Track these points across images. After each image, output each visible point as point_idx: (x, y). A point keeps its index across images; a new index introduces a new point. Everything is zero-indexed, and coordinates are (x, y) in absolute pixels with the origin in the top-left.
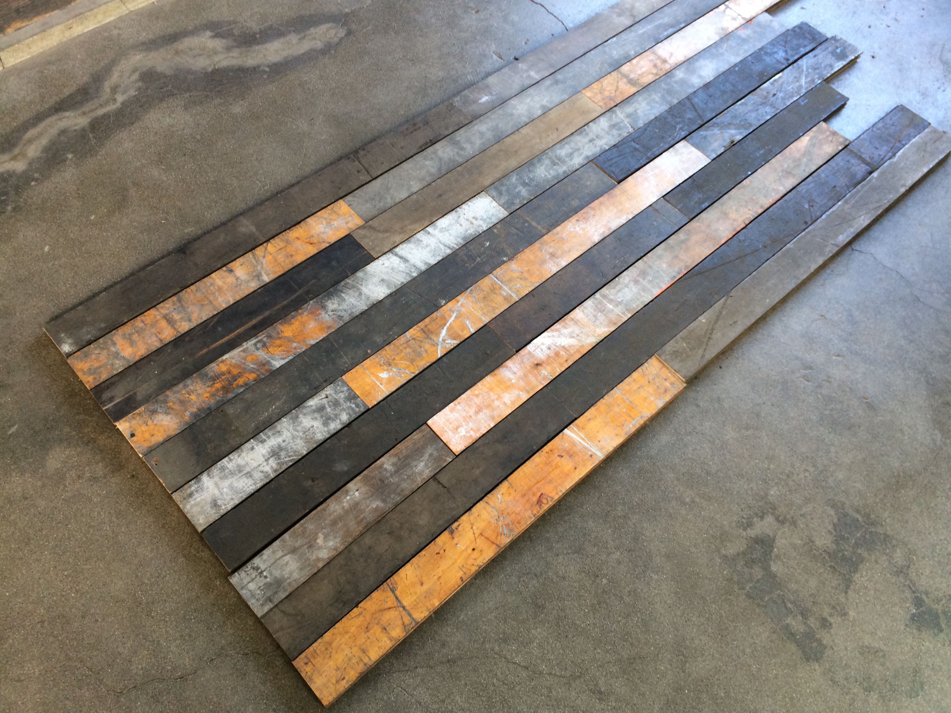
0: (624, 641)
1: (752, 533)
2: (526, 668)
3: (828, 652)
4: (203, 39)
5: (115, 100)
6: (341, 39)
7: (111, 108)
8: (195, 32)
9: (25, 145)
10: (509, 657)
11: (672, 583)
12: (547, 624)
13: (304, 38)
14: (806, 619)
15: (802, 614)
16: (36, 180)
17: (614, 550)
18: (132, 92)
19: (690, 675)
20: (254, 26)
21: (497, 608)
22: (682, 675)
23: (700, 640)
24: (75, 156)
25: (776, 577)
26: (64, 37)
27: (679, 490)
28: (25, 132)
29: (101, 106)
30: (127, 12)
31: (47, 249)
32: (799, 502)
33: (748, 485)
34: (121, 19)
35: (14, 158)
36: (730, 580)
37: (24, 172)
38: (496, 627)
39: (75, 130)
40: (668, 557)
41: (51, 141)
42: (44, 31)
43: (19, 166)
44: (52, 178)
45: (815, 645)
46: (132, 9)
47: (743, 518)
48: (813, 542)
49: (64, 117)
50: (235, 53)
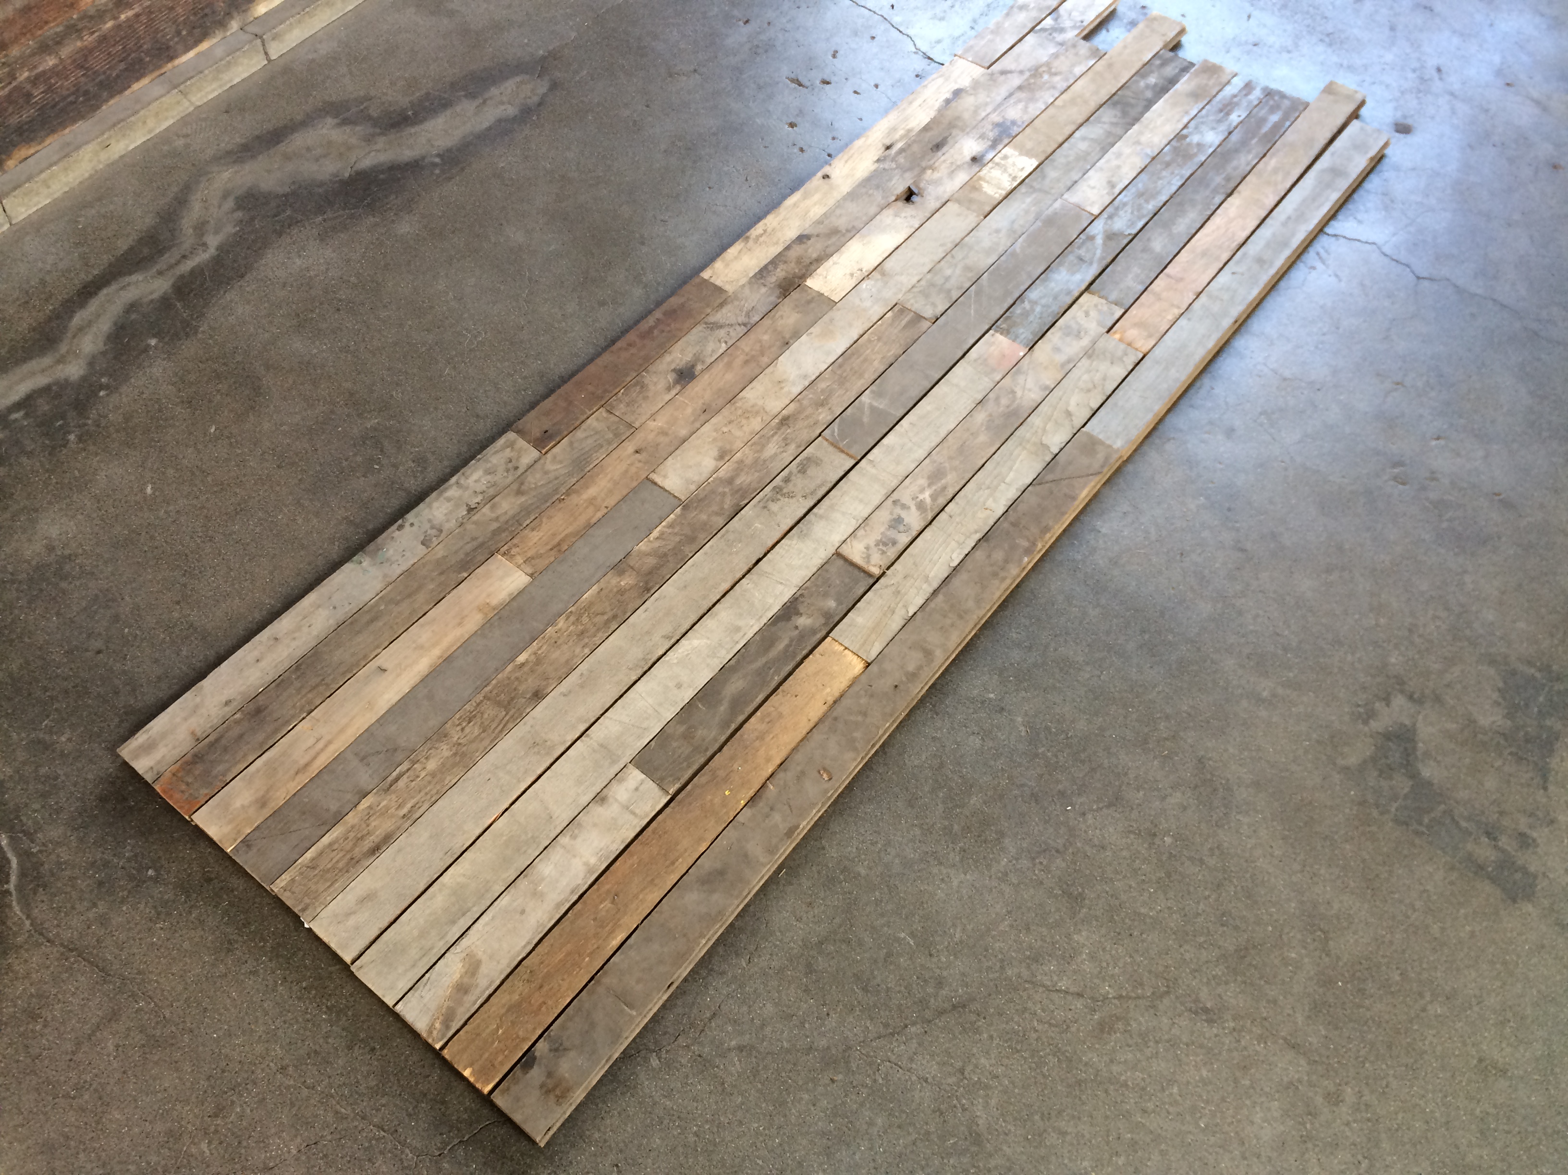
0: (1222, 925)
1: (1376, 725)
2: (1080, 995)
3: (1542, 884)
4: (325, 131)
5: (205, 244)
6: (545, 95)
7: (203, 257)
8: (306, 123)
9: (74, 337)
10: (1049, 983)
11: (1275, 823)
12: (1094, 922)
13: (484, 102)
14: (1495, 839)
15: (1488, 834)
16: (107, 387)
17: (1170, 790)
18: (230, 229)
19: (1338, 958)
20: (401, 100)
21: (1009, 912)
22: (1327, 960)
23: (1341, 902)
24: (160, 341)
25: (1432, 785)
26: (99, 162)
27: (1248, 682)
28: (71, 318)
29: (184, 257)
30: (192, 109)
31: (149, 490)
32: (1436, 666)
33: (1353, 654)
34: (184, 121)
35: (61, 360)
36: (1363, 803)
37: (84, 379)
38: (1015, 941)
39: (152, 301)
40: (1256, 784)
41: (115, 324)
42: (67, 156)
43: (74, 370)
44: (133, 380)
45: (1518, 876)
46: (199, 103)
47: (1359, 706)
48: (1475, 722)
49: (129, 284)
50: (381, 142)
